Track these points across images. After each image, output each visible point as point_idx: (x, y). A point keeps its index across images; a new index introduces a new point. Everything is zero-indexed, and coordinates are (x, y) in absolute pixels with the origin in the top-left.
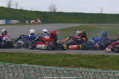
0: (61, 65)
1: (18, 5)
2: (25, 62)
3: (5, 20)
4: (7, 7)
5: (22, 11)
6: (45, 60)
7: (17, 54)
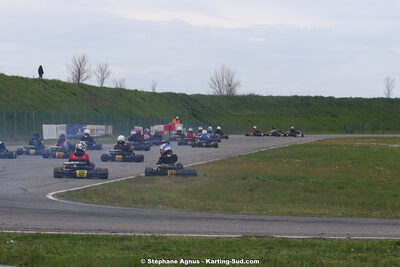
1: (108, 74)
3: (65, 125)
4: (72, 81)
5: (120, 93)
7: (109, 240)
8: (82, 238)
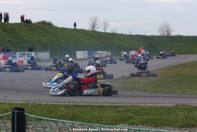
0: (183, 125)
1: (108, 26)
2: (123, 120)
3: (87, 51)
4: (90, 30)
5: (114, 35)
6: (155, 117)
7: (110, 108)
8: (97, 106)
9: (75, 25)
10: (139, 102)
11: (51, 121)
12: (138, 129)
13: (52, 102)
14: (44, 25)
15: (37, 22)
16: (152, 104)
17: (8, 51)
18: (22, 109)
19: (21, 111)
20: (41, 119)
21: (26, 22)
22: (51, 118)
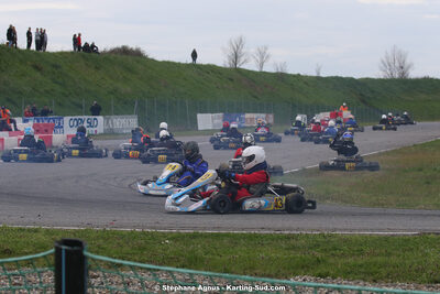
0: (437, 278)
1: (268, 57)
2: (303, 267)
3: (221, 114)
4: (228, 66)
5: (281, 78)
6: (375, 259)
7: (273, 239)
8: (244, 237)
9: (194, 55)
10: (340, 227)
11: (141, 268)
12: (336, 286)
13: (143, 227)
14: (124, 57)
15: (108, 49)
16: (367, 230)
17: (45, 113)
18: (78, 244)
19: (75, 248)
20: (120, 265)
21: (84, 50)
22: (141, 262)
